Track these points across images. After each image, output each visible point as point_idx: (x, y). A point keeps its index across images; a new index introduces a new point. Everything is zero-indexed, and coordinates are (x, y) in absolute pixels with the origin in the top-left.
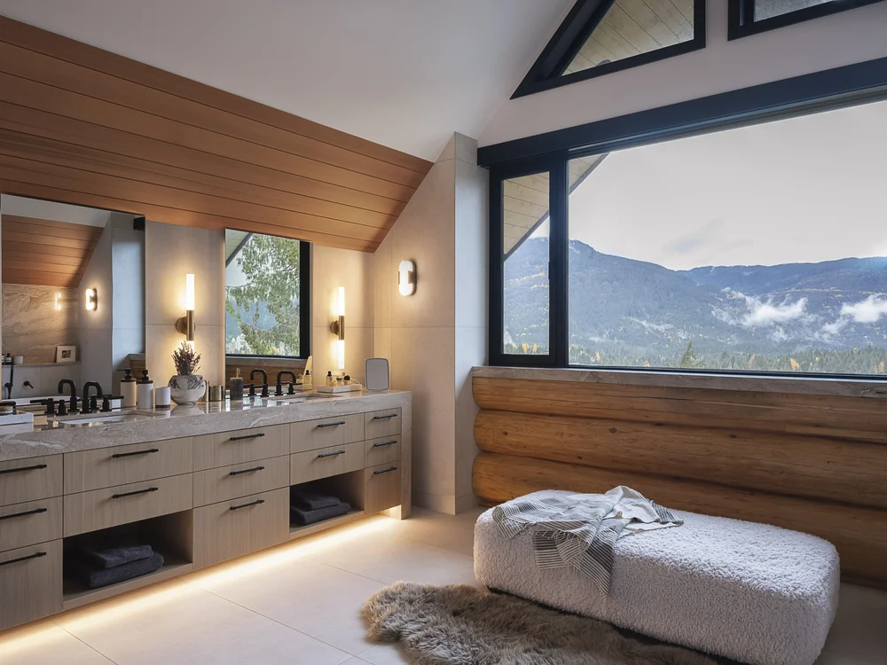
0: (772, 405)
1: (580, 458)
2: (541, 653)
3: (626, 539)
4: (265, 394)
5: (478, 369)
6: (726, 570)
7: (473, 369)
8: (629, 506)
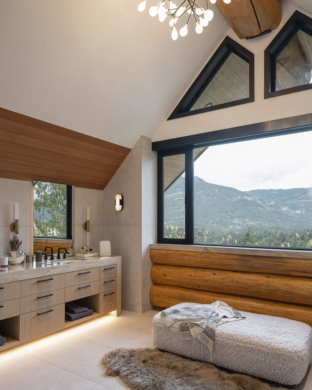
0: (285, 263)
1: (200, 287)
2: (183, 379)
3: (221, 326)
4: (52, 258)
5: (153, 245)
6: (264, 339)
7: (150, 245)
8: (222, 310)
